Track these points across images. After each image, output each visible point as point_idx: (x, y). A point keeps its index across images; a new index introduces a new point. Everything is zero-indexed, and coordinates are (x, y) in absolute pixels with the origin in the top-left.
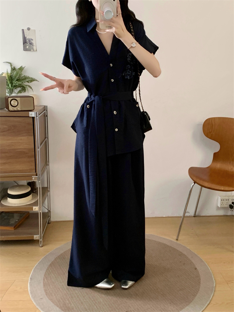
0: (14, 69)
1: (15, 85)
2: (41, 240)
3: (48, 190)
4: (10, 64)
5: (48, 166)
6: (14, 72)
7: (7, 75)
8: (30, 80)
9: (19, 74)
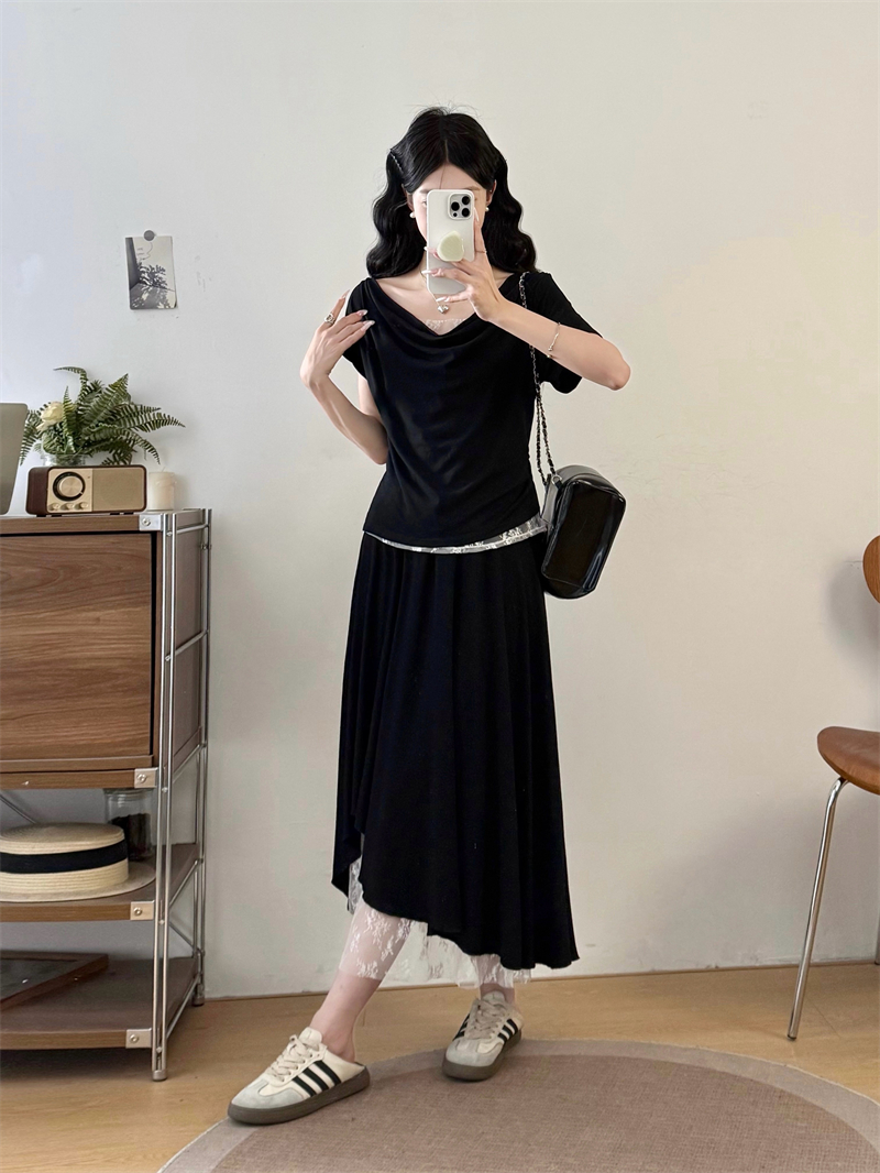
0: (92, 390)
1: (88, 441)
2: (162, 1049)
3: (197, 852)
4: (79, 376)
5: (204, 751)
6: (92, 399)
7: (64, 409)
8: (151, 423)
9: (109, 405)
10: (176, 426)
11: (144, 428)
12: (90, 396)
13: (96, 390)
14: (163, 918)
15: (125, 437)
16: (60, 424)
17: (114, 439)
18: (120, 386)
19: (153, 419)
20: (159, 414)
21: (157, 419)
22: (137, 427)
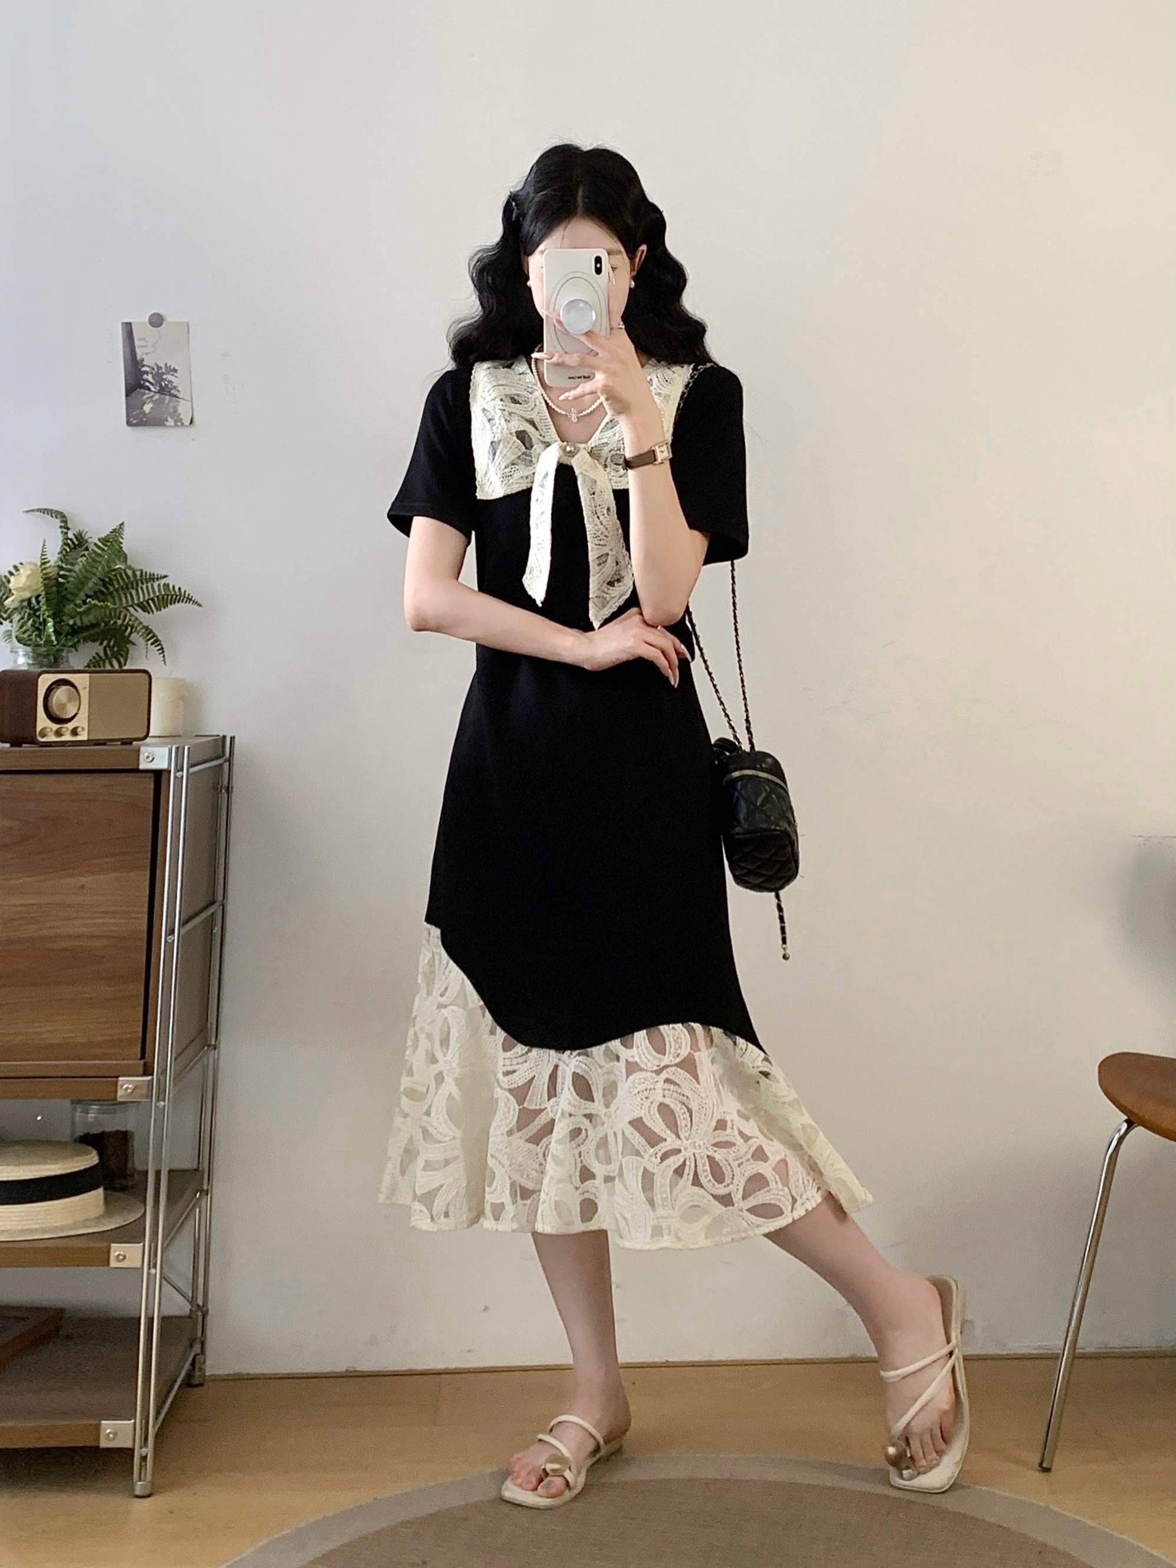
0: (75, 545)
1: (72, 627)
2: (149, 1451)
3: (202, 1183)
4: (58, 521)
5: (212, 1054)
6: (76, 559)
7: (41, 575)
8: (156, 599)
9: (99, 569)
10: (189, 605)
11: (145, 608)
12: (74, 554)
13: (80, 545)
14: (156, 1269)
15: (120, 622)
16: (37, 597)
17: (106, 624)
18: (113, 541)
19: (157, 594)
20: (166, 586)
21: (163, 593)
22: (137, 605)
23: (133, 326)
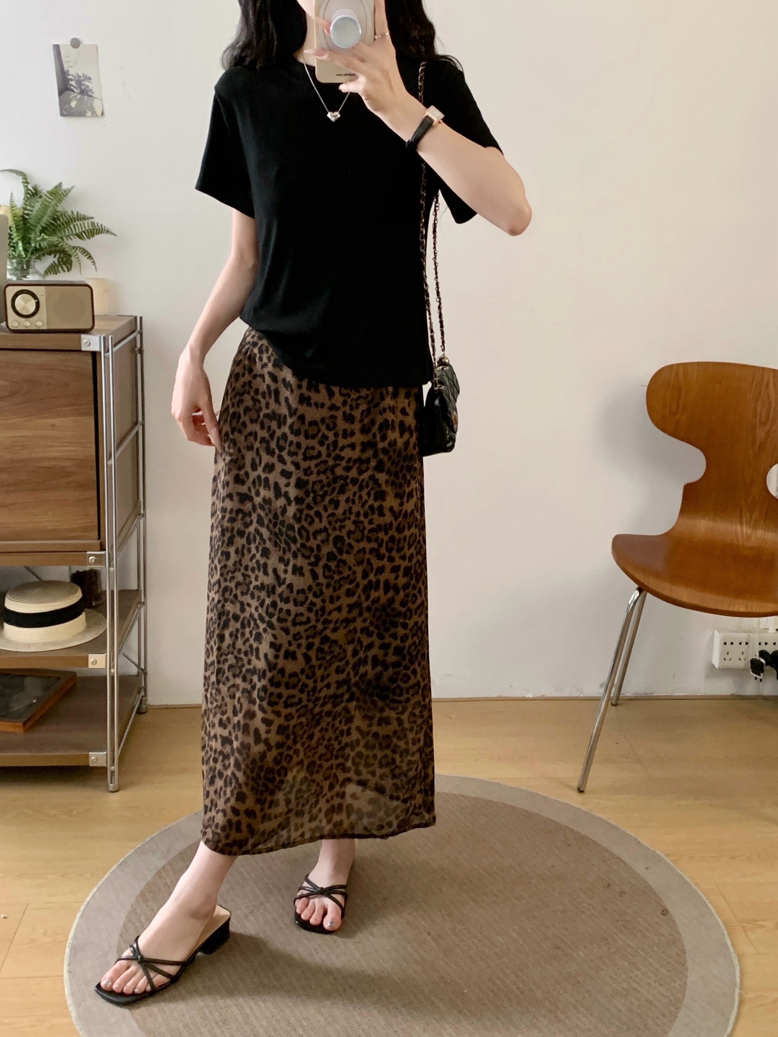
0: (33, 194)
1: (34, 248)
2: (115, 768)
3: (140, 597)
4: (21, 178)
5: (142, 520)
6: (34, 203)
7: (11, 214)
8: (86, 232)
9: (49, 211)
10: (109, 236)
11: (80, 236)
12: (33, 200)
13: (36, 194)
15: (65, 245)
18: (56, 192)
19: (87, 228)
20: (93, 224)
21: (91, 228)
22: (75, 235)
23: (60, 47)
